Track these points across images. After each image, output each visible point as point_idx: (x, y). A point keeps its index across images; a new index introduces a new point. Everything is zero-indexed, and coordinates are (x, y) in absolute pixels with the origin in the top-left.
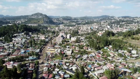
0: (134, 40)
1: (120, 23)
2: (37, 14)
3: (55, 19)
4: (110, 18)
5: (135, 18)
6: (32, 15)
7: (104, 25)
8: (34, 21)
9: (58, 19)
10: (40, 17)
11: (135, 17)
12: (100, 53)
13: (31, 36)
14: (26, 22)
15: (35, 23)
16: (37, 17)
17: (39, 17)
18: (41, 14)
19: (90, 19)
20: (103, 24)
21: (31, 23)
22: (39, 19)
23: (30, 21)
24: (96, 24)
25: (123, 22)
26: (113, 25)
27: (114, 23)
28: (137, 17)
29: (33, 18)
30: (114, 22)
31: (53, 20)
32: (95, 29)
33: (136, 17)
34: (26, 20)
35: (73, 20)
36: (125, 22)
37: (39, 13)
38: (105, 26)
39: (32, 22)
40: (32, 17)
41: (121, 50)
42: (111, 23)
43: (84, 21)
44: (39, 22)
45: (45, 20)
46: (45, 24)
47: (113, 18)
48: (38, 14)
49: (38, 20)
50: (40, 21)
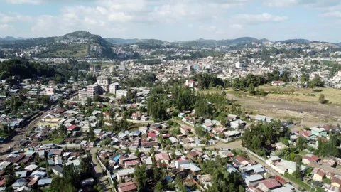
0: (255, 97)
1: (271, 57)
2: (76, 35)
3: (121, 46)
4: (253, 43)
5: (310, 45)
6: (65, 37)
7: (231, 60)
8: (64, 51)
9: (127, 46)
10: (82, 41)
11: (311, 43)
12: (160, 128)
13: (22, 88)
14: (44, 52)
15: (65, 56)
16: (74, 41)
17: (78, 41)
18: (87, 35)
19: (208, 46)
20: (227, 59)
21: (55, 55)
22: (78, 46)
23: (53, 50)
24: (212, 58)
25: (278, 53)
26: (253, 60)
27: (255, 56)
28: (318, 42)
29: (63, 44)
30: (255, 54)
31: (114, 48)
32: (204, 69)
33: (315, 42)
34: (45, 48)
35: (164, 48)
36: (282, 53)
37: (82, 31)
38: (232, 62)
39: (58, 54)
40: (62, 42)
41: (212, 119)
42: (248, 56)
43: (188, 51)
44: (76, 52)
45: (91, 49)
46: (91, 57)
47: (261, 43)
48: (80, 34)
49: (74, 49)
50: (80, 51)
